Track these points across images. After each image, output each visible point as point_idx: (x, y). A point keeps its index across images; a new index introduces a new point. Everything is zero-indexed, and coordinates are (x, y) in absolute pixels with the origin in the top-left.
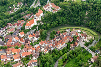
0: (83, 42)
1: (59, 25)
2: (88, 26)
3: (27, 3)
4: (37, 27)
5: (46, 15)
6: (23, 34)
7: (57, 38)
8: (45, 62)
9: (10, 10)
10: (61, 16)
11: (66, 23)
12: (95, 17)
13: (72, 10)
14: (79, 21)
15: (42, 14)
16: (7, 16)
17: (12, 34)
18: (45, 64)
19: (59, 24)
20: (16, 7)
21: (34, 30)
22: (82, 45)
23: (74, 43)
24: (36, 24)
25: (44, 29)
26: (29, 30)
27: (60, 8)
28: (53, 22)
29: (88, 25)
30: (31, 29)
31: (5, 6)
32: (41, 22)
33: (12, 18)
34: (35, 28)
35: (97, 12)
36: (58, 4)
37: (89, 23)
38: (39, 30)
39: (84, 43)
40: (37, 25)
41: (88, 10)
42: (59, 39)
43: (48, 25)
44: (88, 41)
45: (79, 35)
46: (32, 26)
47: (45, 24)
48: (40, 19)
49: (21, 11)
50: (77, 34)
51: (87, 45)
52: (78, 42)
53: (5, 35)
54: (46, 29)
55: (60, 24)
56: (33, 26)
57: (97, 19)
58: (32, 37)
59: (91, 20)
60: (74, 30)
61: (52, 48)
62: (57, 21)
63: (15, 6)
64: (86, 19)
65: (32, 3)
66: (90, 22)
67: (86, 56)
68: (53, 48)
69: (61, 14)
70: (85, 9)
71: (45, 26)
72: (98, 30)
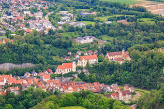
6: (47, 78)
15: (95, 61)
21: (69, 78)
24: (74, 70)
26: (60, 76)
30: (63, 75)
32: (84, 71)
34: (71, 76)
40: (76, 73)
48: (84, 66)
56: (68, 71)
71: (89, 76)
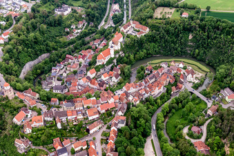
0: (190, 82)
1: (149, 56)
2: (194, 57)
3: (93, 21)
4: (115, 61)
5: (128, 40)
6: (94, 73)
7: (151, 79)
8: (137, 119)
9: (68, 33)
10: (150, 42)
11: (159, 53)
12: (205, 43)
13: (168, 32)
14: (179, 49)
15: (121, 40)
16: (65, 43)
17: (75, 73)
18: (138, 122)
19: (147, 54)
20: (77, 28)
21: (111, 65)
22: (189, 87)
23: (176, 86)
24: (113, 56)
25: (126, 63)
26: (103, 66)
27: (148, 29)
28: (138, 51)
29: (194, 54)
30: (106, 64)
31: (59, 27)
32: (120, 53)
33: (71, 46)
34: (112, 62)
35: (206, 34)
36: (144, 23)
37: (194, 52)
38: (117, 65)
39: (191, 85)
40: (115, 58)
41: (192, 32)
42: (154, 80)
43: (132, 56)
44: (196, 81)
45: (182, 73)
46: (107, 59)
47: (127, 55)
48: (119, 48)
49: (86, 35)
50: (179, 70)
51: (196, 87)
52: (182, 83)
53: (65, 75)
54: (129, 63)
55: (150, 54)
57: (208, 45)
58: (107, 78)
59: (198, 47)
60: (173, 63)
61: (144, 94)
62: (145, 51)
63: (74, 27)
64: (191, 46)
65: (101, 22)
66: (197, 50)
67: (197, 106)
68: (146, 95)
69: (151, 39)
70: (188, 29)
71: (127, 58)
72: (209, 63)
